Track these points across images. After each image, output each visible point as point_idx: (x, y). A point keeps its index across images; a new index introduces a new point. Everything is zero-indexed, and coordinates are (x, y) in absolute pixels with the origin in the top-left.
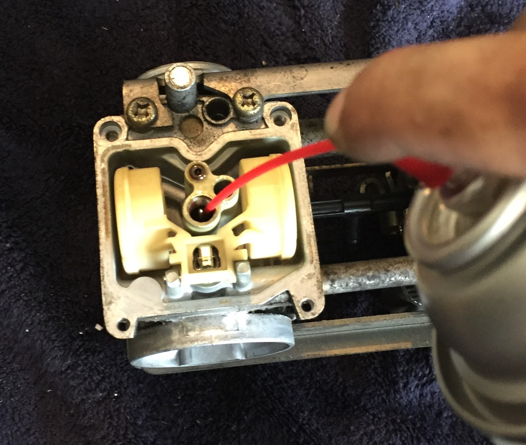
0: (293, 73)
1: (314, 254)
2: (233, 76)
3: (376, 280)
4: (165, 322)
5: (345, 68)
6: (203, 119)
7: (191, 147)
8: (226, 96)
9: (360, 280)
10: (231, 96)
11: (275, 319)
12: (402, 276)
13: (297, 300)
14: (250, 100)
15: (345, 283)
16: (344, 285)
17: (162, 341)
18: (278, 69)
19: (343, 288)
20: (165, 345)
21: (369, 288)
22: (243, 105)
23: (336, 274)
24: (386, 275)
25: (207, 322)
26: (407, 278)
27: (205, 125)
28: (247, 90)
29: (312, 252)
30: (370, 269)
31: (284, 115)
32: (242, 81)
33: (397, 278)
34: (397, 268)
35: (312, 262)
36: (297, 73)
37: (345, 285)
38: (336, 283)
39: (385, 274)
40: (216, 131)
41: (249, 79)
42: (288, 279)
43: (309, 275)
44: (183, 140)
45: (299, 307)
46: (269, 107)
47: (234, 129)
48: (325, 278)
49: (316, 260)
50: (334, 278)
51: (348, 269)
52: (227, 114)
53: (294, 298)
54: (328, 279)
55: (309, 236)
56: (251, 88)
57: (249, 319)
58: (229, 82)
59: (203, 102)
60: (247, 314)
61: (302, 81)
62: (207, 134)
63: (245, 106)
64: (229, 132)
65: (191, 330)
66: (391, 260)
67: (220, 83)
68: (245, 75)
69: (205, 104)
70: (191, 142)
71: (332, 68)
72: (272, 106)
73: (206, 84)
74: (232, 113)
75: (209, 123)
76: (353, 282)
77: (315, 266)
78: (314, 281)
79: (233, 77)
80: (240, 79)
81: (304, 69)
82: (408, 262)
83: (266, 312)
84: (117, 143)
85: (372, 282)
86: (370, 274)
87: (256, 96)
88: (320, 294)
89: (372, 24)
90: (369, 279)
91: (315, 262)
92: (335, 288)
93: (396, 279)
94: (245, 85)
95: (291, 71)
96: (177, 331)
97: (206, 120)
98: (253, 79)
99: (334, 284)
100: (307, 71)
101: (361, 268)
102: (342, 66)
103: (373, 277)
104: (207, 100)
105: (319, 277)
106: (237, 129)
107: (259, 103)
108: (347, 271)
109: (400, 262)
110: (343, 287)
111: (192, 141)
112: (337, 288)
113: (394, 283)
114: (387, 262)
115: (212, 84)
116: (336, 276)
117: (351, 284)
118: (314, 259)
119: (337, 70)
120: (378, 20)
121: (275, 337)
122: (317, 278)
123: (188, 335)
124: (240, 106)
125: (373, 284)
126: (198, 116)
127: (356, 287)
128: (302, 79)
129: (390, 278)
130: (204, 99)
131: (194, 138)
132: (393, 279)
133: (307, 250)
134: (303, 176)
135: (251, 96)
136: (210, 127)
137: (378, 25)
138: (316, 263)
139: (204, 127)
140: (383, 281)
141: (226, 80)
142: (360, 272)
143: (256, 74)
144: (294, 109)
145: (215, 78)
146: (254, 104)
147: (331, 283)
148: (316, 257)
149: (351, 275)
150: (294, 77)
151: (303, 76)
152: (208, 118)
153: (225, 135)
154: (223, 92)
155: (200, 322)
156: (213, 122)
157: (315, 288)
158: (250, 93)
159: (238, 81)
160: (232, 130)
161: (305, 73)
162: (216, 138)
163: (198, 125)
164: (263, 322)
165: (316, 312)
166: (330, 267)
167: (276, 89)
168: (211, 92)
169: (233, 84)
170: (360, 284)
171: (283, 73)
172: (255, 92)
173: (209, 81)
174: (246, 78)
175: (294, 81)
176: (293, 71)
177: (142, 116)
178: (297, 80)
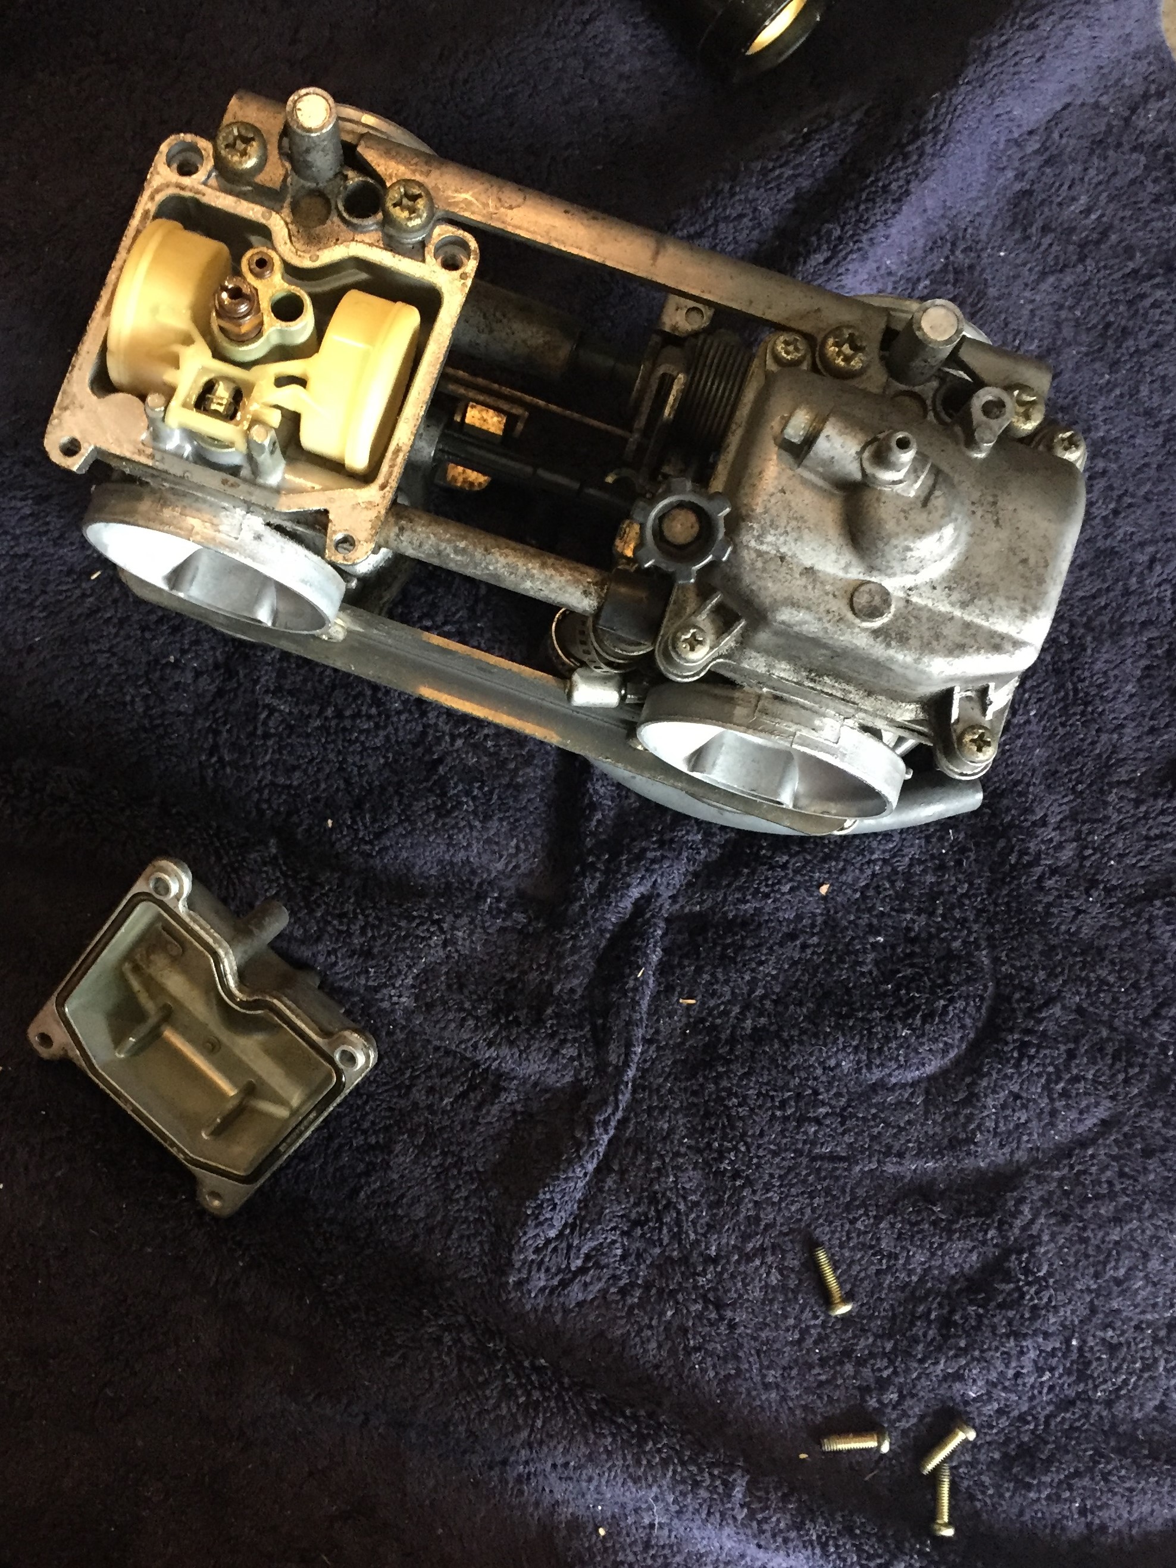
0: (503, 193)
1: (393, 478)
3: (466, 558)
5: (585, 222)
6: (333, 206)
7: (294, 239)
8: (381, 181)
9: (443, 545)
13: (333, 530)
15: (418, 541)
16: (416, 543)
17: (124, 506)
18: (483, 177)
19: (414, 550)
20: (125, 513)
21: (452, 566)
23: (411, 521)
24: (483, 557)
27: (334, 213)
28: (413, 184)
29: (390, 474)
30: (464, 538)
31: (460, 255)
32: (416, 170)
33: (498, 569)
35: (383, 487)
36: (507, 196)
37: (418, 544)
38: (406, 537)
39: (483, 554)
40: (344, 232)
41: (431, 172)
42: (336, 494)
43: (370, 503)
44: (287, 224)
45: (331, 541)
46: (443, 232)
47: (373, 242)
52: (375, 212)
53: (329, 526)
54: (396, 523)
57: (260, 533)
58: (398, 163)
59: (346, 179)
60: (263, 524)
61: (509, 211)
62: (329, 230)
63: (398, 208)
64: (362, 242)
67: (381, 156)
68: (427, 165)
70: (297, 231)
71: (566, 212)
72: (447, 231)
73: (361, 151)
74: (380, 213)
75: (340, 216)
76: (431, 547)
77: (384, 494)
78: (372, 514)
79: (405, 158)
80: (416, 165)
81: (521, 195)
84: (186, 181)
85: (459, 558)
86: (462, 544)
87: (424, 201)
88: (369, 537)
90: (457, 551)
91: (388, 488)
93: (495, 570)
94: (418, 178)
95: (500, 188)
97: (337, 208)
100: (524, 199)
101: (453, 531)
102: (584, 216)
103: (463, 551)
105: (383, 512)
106: (377, 244)
107: (423, 215)
108: (429, 525)
109: (513, 549)
110: (415, 547)
111: (299, 231)
113: (491, 575)
114: (495, 541)
116: (410, 525)
117: (426, 547)
118: (389, 485)
122: (379, 513)
125: (460, 564)
126: (330, 196)
127: (432, 556)
128: (511, 208)
129: (488, 565)
131: (305, 228)
132: (490, 569)
133: (384, 468)
135: (414, 198)
136: (337, 222)
138: (389, 492)
139: (330, 218)
140: (476, 566)
141: (393, 158)
142: (448, 536)
143: (444, 169)
144: (476, 248)
145: (378, 147)
146: (412, 209)
148: (393, 483)
150: (500, 200)
151: (514, 204)
152: (341, 207)
153: (354, 244)
154: (381, 174)
156: (345, 215)
157: (369, 525)
159: (411, 167)
160: (370, 242)
161: (520, 200)
162: (339, 242)
163: (324, 212)
164: (284, 551)
165: (351, 558)
167: (462, 206)
168: (363, 167)
171: (487, 186)
173: (367, 147)
174: (425, 168)
175: (496, 206)
176: (504, 189)
177: (236, 152)
178: (502, 206)
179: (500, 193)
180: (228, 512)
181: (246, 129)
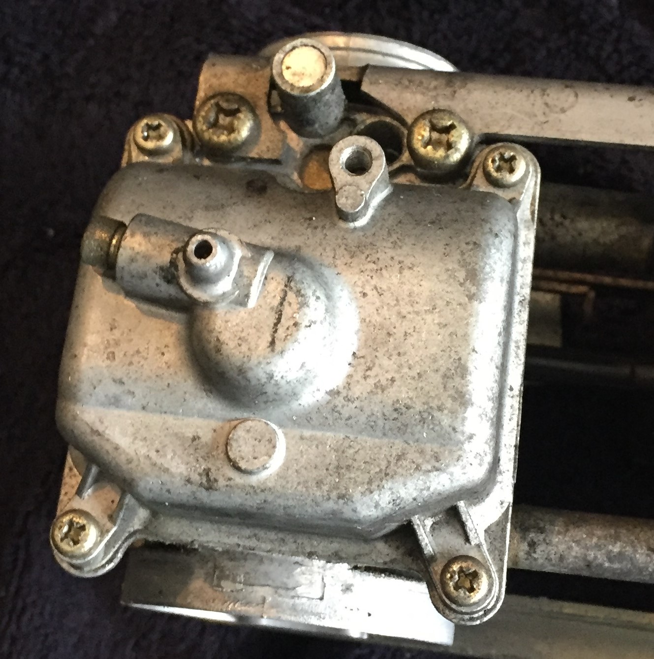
0: (548, 95)
10: (410, 121)
14: (442, 137)
18: (519, 82)
22: (426, 145)
25: (262, 568)
32: (438, 95)
51: (571, 527)
56: (450, 113)
57: (350, 582)
58: (414, 93)
59: (354, 123)
65: (227, 578)
67: (393, 89)
68: (448, 83)
69: (357, 128)
73: (366, 88)
74: (406, 154)
79: (421, 83)
87: (457, 130)
92: (535, 559)
94: (443, 103)
98: (461, 93)
99: (535, 552)
104: (363, 120)
112: (540, 561)
115: (378, 90)
119: (642, 105)
123: (219, 586)
124: (418, 146)
128: (563, 111)
130: (359, 117)
135: (448, 130)
143: (470, 85)
145: (387, 79)
146: (448, 145)
154: (395, 109)
155: (249, 566)
158: (446, 122)
161: (572, 98)
169: (419, 97)
172: (455, 123)
175: (544, 114)
176: (548, 91)
177: (221, 131)
178: (551, 111)
179: (545, 97)
180: (303, 568)
181: (227, 101)
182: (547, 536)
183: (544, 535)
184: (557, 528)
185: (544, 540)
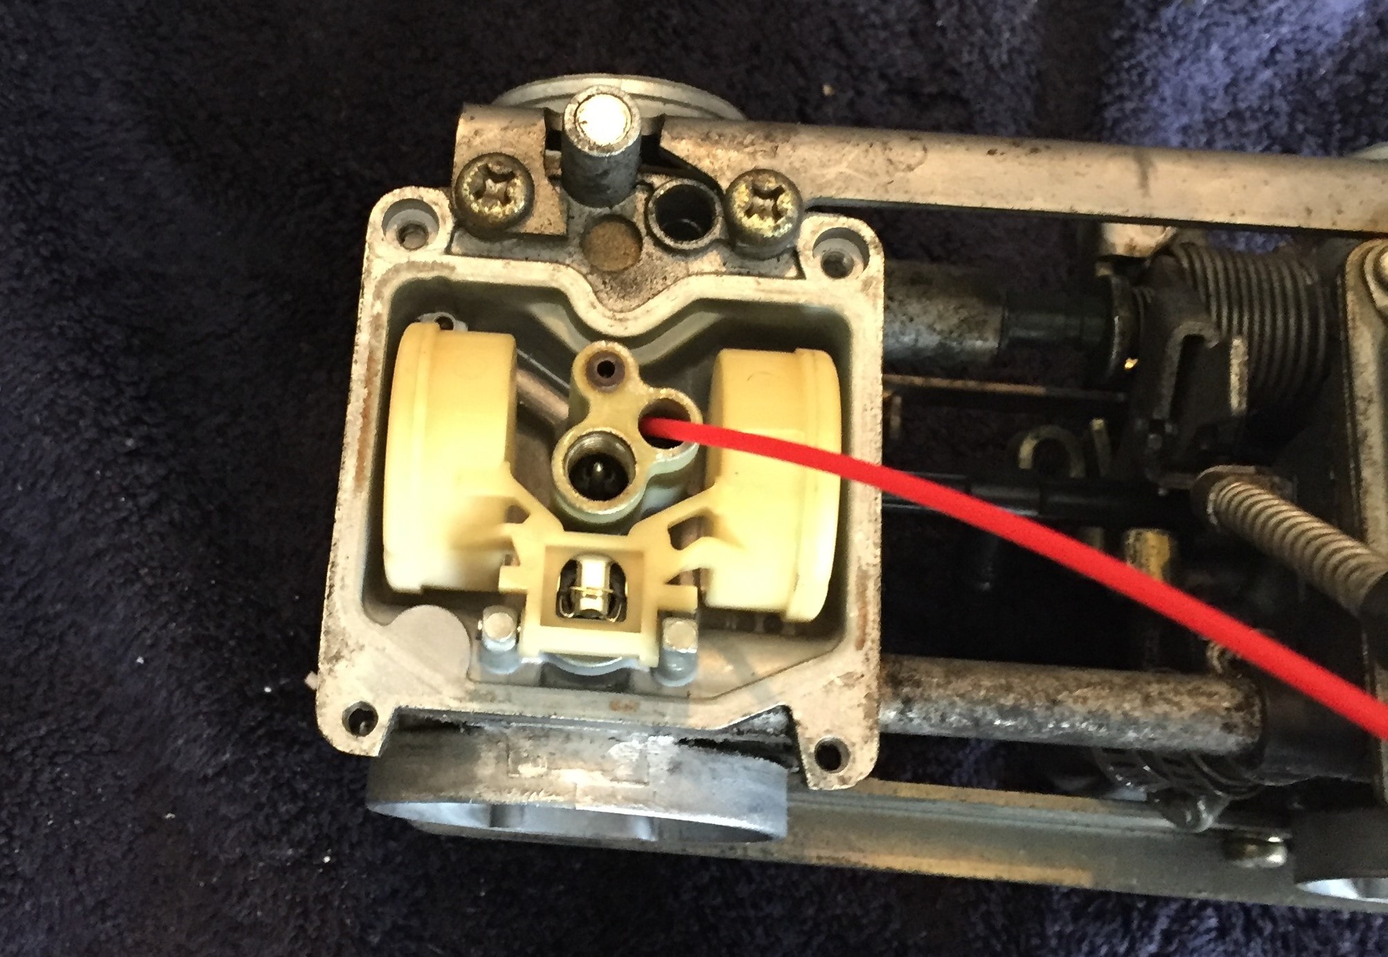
0: (891, 149)
1: (871, 624)
2: (738, 134)
3: (1020, 719)
4: (464, 724)
5: (1024, 159)
6: (643, 231)
7: (603, 295)
8: (713, 184)
9: (980, 710)
10: (724, 185)
11: (746, 768)
12: (1091, 721)
13: (807, 736)
14: (769, 203)
15: (939, 713)
16: (935, 718)
17: (452, 774)
18: (854, 134)
19: (932, 726)
20: (455, 785)
21: (1000, 736)
22: (749, 213)
23: (918, 684)
24: (1049, 713)
25: (571, 746)
26: (1103, 730)
27: (648, 246)
28: (766, 176)
29: (864, 617)
30: (1009, 689)
31: (850, 252)
32: (756, 152)
33: (1077, 724)
34: (1080, 700)
35: (861, 644)
36: (900, 152)
37: (939, 718)
38: (915, 710)
39: (1048, 708)
40: (674, 266)
41: (777, 147)
42: (793, 676)
43: (849, 675)
44: (585, 276)
45: (809, 755)
46: (814, 225)
47: (718, 268)
48: (888, 690)
49: (873, 641)
50: (911, 695)
51: (953, 678)
52: (707, 227)
53: (799, 730)
54: (896, 695)
55: (863, 576)
56: (776, 174)
57: (678, 759)
58: (727, 149)
59: (651, 188)
60: (676, 744)
61: (910, 175)
62: (647, 268)
63: (755, 217)
64: (702, 274)
65: (526, 760)
66: (1069, 674)
67: (700, 146)
68: (768, 137)
69: (655, 194)
70: (604, 283)
71: (991, 153)
72: (822, 224)
73: (665, 144)
74: (719, 226)
75: (658, 243)
76: (960, 714)
77: (866, 654)
78: (858, 694)
79: (734, 137)
80: (752, 144)
81: (917, 145)
82: (1111, 689)
83: (727, 747)
84: (421, 255)
85: (1009, 723)
86: (1009, 700)
87: (787, 195)
88: (868, 732)
89: (1117, 34)
90: (1003, 714)
91: (868, 644)
92: (911, 720)
93: (1072, 726)
94: (763, 162)
95: (885, 144)
96: (491, 755)
97: (650, 233)
98: (785, 149)
99: (911, 711)
100: (925, 150)
102: (1019, 151)
103: (1014, 712)
104: (662, 184)
105: (874, 684)
106: (724, 269)
107: (789, 213)
108: (949, 683)
110: (933, 722)
111: (607, 281)
112: (916, 722)
113: (1068, 735)
114: (1058, 679)
115: (681, 146)
116: (919, 691)
118: (869, 638)
119: (1005, 160)
120: (1135, 27)
121: (736, 816)
122: (868, 687)
123: (516, 772)
124: (740, 214)
125: (1012, 730)
126: (635, 220)
127: (965, 728)
128: (910, 168)
129: (1058, 722)
130: (656, 180)
131: (614, 274)
132: (1065, 725)
133: (852, 612)
134: (875, 416)
135: (775, 194)
136: (657, 253)
137: (1132, 40)
138: (871, 649)
139: (644, 250)
140: (1040, 727)
141: (717, 142)
142: (983, 693)
143: (794, 139)
144: (877, 240)
145: (692, 133)
146: (777, 214)
147: (901, 706)
148: (874, 633)
149: (958, 696)
150: (890, 161)
151: (913, 162)
152: (657, 230)
153: (693, 279)
154: (705, 170)
155: (553, 744)
157: (860, 713)
158: (772, 185)
159: (747, 150)
160: (713, 269)
161: (919, 154)
162: (668, 282)
163: (629, 242)
164: (713, 770)
165: (850, 778)
166: (905, 663)
167: (839, 184)
168: (673, 165)
169: (733, 154)
170: (976, 722)
171: (864, 146)
172: (784, 186)
173: (674, 138)
174: (768, 146)
175: (888, 172)
176: (891, 145)
177: (494, 201)
178: (897, 169)
179: (887, 151)
180: (622, 744)
181: (499, 163)
182: (924, 690)
183: (920, 689)
184: (935, 680)
185: (922, 695)
